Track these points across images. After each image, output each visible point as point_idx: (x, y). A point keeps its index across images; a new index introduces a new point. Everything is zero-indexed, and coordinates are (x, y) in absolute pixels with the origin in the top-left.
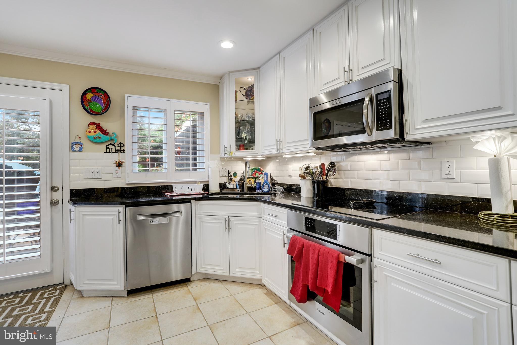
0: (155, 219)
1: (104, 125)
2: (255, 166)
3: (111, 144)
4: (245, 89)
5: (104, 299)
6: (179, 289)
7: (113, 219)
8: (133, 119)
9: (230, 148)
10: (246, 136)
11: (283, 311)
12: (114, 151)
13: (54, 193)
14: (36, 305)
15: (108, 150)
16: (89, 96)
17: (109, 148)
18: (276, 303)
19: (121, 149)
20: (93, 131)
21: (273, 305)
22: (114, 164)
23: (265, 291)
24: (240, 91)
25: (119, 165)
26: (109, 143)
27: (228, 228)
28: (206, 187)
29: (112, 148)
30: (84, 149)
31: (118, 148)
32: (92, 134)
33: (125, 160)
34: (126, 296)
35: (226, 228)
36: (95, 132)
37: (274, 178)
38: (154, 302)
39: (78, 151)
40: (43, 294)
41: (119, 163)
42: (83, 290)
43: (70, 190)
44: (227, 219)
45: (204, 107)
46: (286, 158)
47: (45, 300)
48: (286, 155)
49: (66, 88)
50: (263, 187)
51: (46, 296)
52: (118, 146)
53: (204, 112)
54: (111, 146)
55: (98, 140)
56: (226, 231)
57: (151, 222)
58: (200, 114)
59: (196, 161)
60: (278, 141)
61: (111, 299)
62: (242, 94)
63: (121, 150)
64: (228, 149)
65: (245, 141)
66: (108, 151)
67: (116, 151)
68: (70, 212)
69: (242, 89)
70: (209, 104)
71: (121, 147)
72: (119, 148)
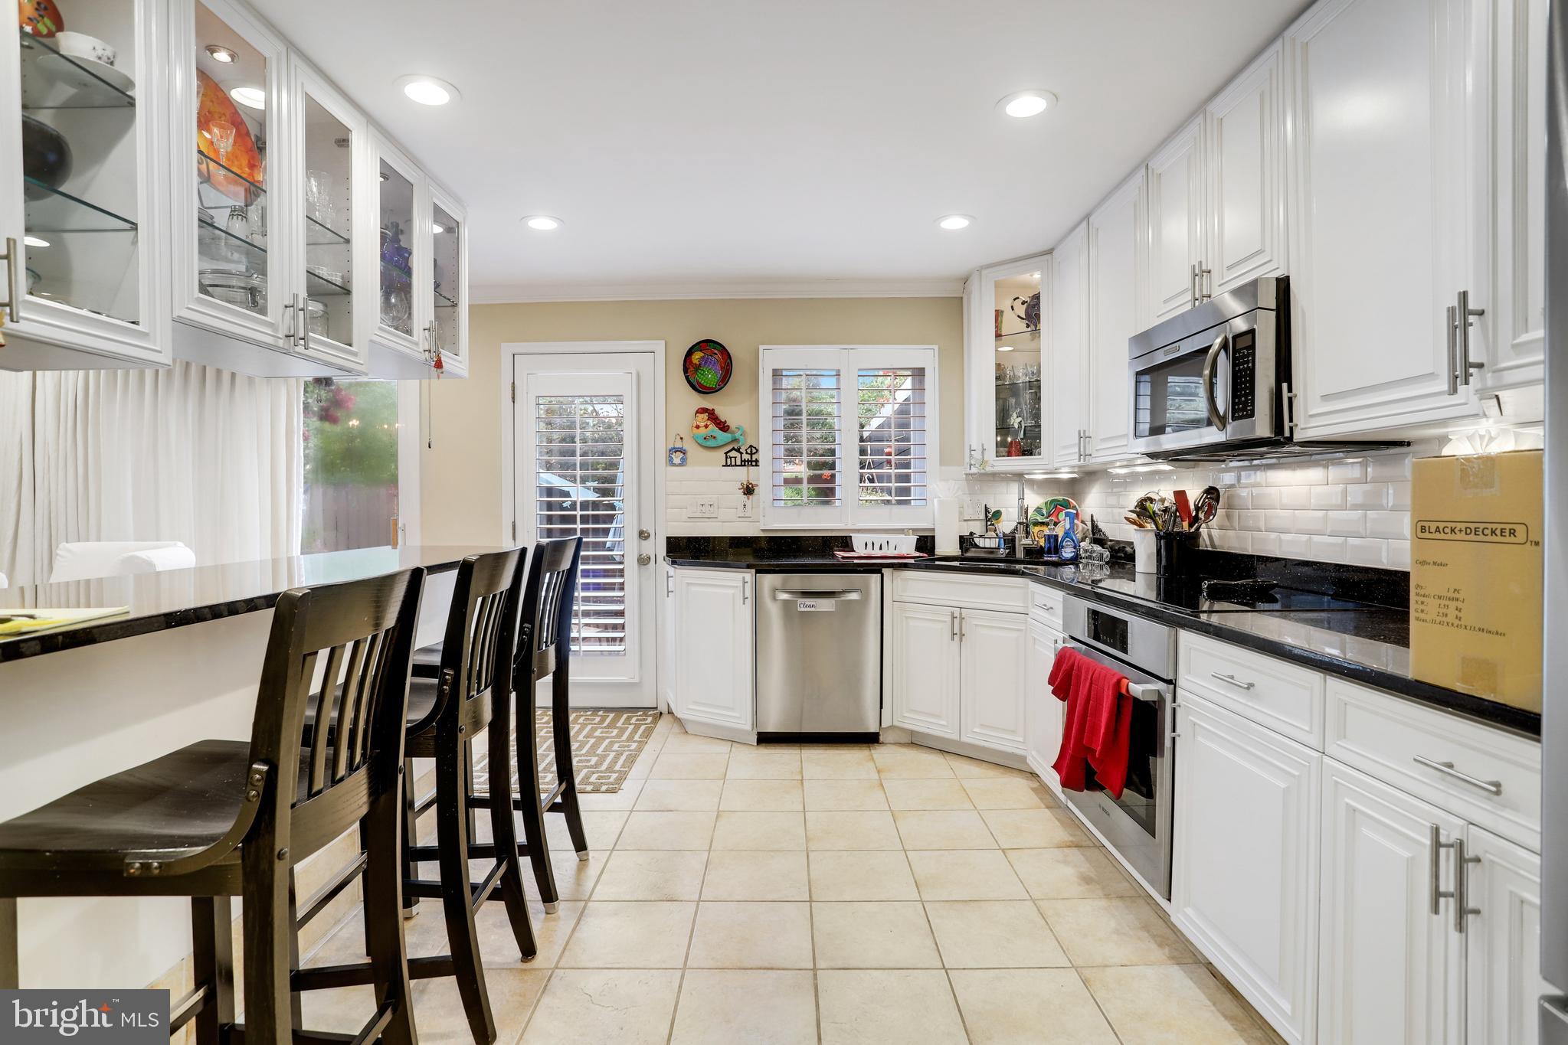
0: (809, 601)
1: (724, 412)
2: (1057, 495)
3: (733, 449)
4: (1023, 303)
5: (718, 741)
6: (852, 751)
7: (733, 594)
8: (774, 395)
9: (983, 453)
10: (1020, 423)
11: (1057, 822)
12: (739, 463)
13: (644, 543)
14: (622, 730)
15: (729, 460)
16: (697, 357)
17: (731, 458)
18: (1048, 808)
19: (751, 458)
20: (702, 424)
21: (1039, 808)
22: (739, 489)
23: (1036, 785)
24: (1013, 309)
25: (749, 490)
26: (730, 447)
27: (958, 634)
28: (926, 543)
29: (735, 458)
30: (689, 461)
31: (746, 457)
32: (703, 431)
33: (758, 480)
34: (756, 744)
35: (954, 634)
36: (706, 426)
37: (1101, 525)
38: (801, 762)
39: (680, 465)
40: (629, 719)
41: (748, 486)
42: (688, 720)
43: (667, 537)
44: (957, 614)
45: (925, 356)
46: (1118, 476)
47: (632, 726)
48: (1115, 467)
49: (659, 346)
50: (1063, 547)
51: (633, 720)
52: (747, 453)
53: (924, 368)
54: (733, 454)
55: (711, 443)
56: (953, 639)
57: (802, 606)
58: (916, 373)
59: (910, 482)
60: (1082, 435)
61: (730, 743)
62: (1019, 316)
63: (752, 461)
64: (977, 455)
65: (1017, 432)
66: (729, 463)
67: (744, 463)
68: (668, 577)
69: (1018, 302)
70: (936, 347)
71: (751, 454)
72: (748, 457)
